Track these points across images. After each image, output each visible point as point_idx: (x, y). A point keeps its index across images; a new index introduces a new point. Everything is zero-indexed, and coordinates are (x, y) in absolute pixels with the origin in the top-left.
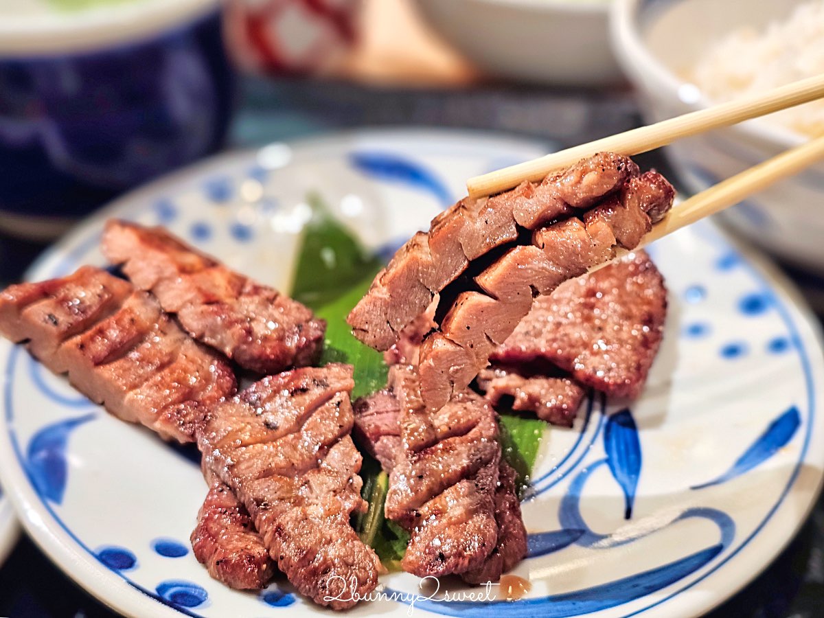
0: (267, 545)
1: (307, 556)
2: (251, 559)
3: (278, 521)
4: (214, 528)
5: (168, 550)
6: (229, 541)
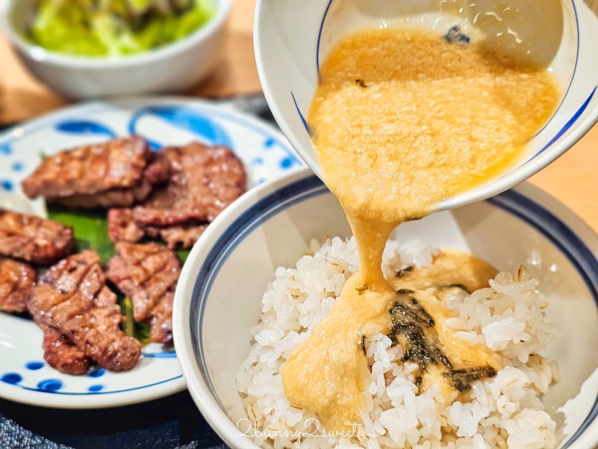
0: (84, 350)
1: (105, 351)
2: (78, 359)
3: (86, 338)
4: (54, 350)
5: (34, 366)
6: (64, 354)
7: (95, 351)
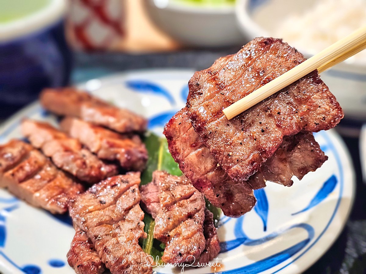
0: (100, 256)
1: (119, 261)
2: (93, 263)
3: (105, 245)
4: (77, 250)
6: (84, 256)
7: (110, 259)
